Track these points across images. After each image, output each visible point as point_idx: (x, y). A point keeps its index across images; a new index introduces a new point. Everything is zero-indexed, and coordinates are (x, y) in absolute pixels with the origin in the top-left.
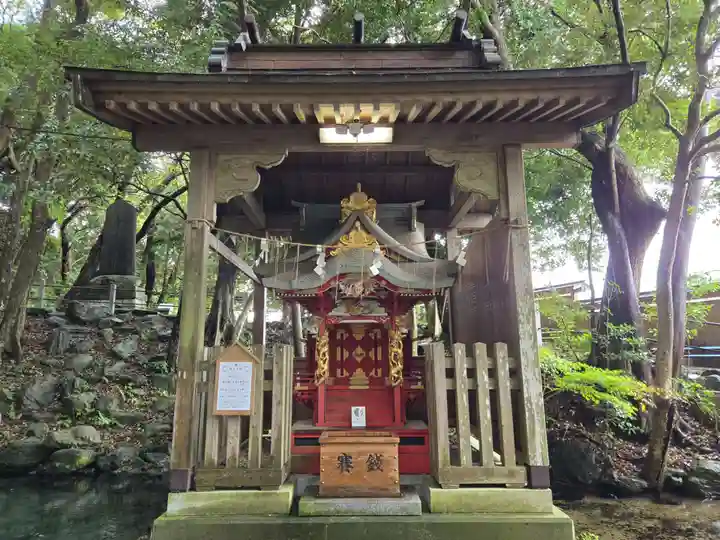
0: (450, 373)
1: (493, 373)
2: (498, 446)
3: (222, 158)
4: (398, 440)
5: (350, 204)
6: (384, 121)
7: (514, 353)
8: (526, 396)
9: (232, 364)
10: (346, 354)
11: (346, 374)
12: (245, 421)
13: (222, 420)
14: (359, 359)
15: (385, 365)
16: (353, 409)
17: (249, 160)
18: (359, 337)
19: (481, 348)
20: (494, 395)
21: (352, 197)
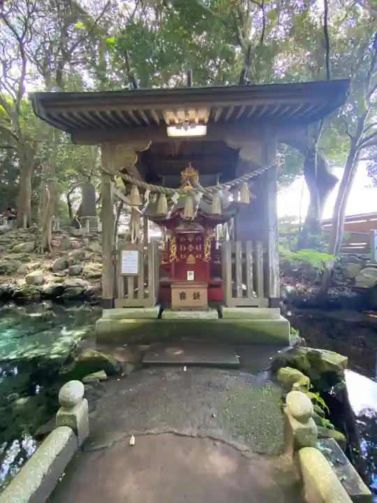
0: (234, 256)
1: (254, 255)
2: (255, 289)
3: (117, 146)
4: (207, 286)
5: (186, 174)
6: (201, 122)
7: (266, 246)
8: (270, 266)
9: (128, 252)
10: (185, 248)
11: (185, 257)
12: (136, 278)
13: (125, 277)
14: (191, 250)
15: (202, 253)
16: (188, 272)
17: (130, 147)
18: (190, 240)
19: (249, 244)
20: (254, 266)
21: (186, 171)
